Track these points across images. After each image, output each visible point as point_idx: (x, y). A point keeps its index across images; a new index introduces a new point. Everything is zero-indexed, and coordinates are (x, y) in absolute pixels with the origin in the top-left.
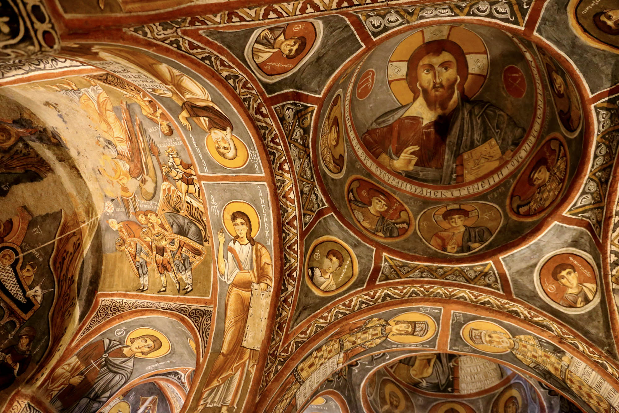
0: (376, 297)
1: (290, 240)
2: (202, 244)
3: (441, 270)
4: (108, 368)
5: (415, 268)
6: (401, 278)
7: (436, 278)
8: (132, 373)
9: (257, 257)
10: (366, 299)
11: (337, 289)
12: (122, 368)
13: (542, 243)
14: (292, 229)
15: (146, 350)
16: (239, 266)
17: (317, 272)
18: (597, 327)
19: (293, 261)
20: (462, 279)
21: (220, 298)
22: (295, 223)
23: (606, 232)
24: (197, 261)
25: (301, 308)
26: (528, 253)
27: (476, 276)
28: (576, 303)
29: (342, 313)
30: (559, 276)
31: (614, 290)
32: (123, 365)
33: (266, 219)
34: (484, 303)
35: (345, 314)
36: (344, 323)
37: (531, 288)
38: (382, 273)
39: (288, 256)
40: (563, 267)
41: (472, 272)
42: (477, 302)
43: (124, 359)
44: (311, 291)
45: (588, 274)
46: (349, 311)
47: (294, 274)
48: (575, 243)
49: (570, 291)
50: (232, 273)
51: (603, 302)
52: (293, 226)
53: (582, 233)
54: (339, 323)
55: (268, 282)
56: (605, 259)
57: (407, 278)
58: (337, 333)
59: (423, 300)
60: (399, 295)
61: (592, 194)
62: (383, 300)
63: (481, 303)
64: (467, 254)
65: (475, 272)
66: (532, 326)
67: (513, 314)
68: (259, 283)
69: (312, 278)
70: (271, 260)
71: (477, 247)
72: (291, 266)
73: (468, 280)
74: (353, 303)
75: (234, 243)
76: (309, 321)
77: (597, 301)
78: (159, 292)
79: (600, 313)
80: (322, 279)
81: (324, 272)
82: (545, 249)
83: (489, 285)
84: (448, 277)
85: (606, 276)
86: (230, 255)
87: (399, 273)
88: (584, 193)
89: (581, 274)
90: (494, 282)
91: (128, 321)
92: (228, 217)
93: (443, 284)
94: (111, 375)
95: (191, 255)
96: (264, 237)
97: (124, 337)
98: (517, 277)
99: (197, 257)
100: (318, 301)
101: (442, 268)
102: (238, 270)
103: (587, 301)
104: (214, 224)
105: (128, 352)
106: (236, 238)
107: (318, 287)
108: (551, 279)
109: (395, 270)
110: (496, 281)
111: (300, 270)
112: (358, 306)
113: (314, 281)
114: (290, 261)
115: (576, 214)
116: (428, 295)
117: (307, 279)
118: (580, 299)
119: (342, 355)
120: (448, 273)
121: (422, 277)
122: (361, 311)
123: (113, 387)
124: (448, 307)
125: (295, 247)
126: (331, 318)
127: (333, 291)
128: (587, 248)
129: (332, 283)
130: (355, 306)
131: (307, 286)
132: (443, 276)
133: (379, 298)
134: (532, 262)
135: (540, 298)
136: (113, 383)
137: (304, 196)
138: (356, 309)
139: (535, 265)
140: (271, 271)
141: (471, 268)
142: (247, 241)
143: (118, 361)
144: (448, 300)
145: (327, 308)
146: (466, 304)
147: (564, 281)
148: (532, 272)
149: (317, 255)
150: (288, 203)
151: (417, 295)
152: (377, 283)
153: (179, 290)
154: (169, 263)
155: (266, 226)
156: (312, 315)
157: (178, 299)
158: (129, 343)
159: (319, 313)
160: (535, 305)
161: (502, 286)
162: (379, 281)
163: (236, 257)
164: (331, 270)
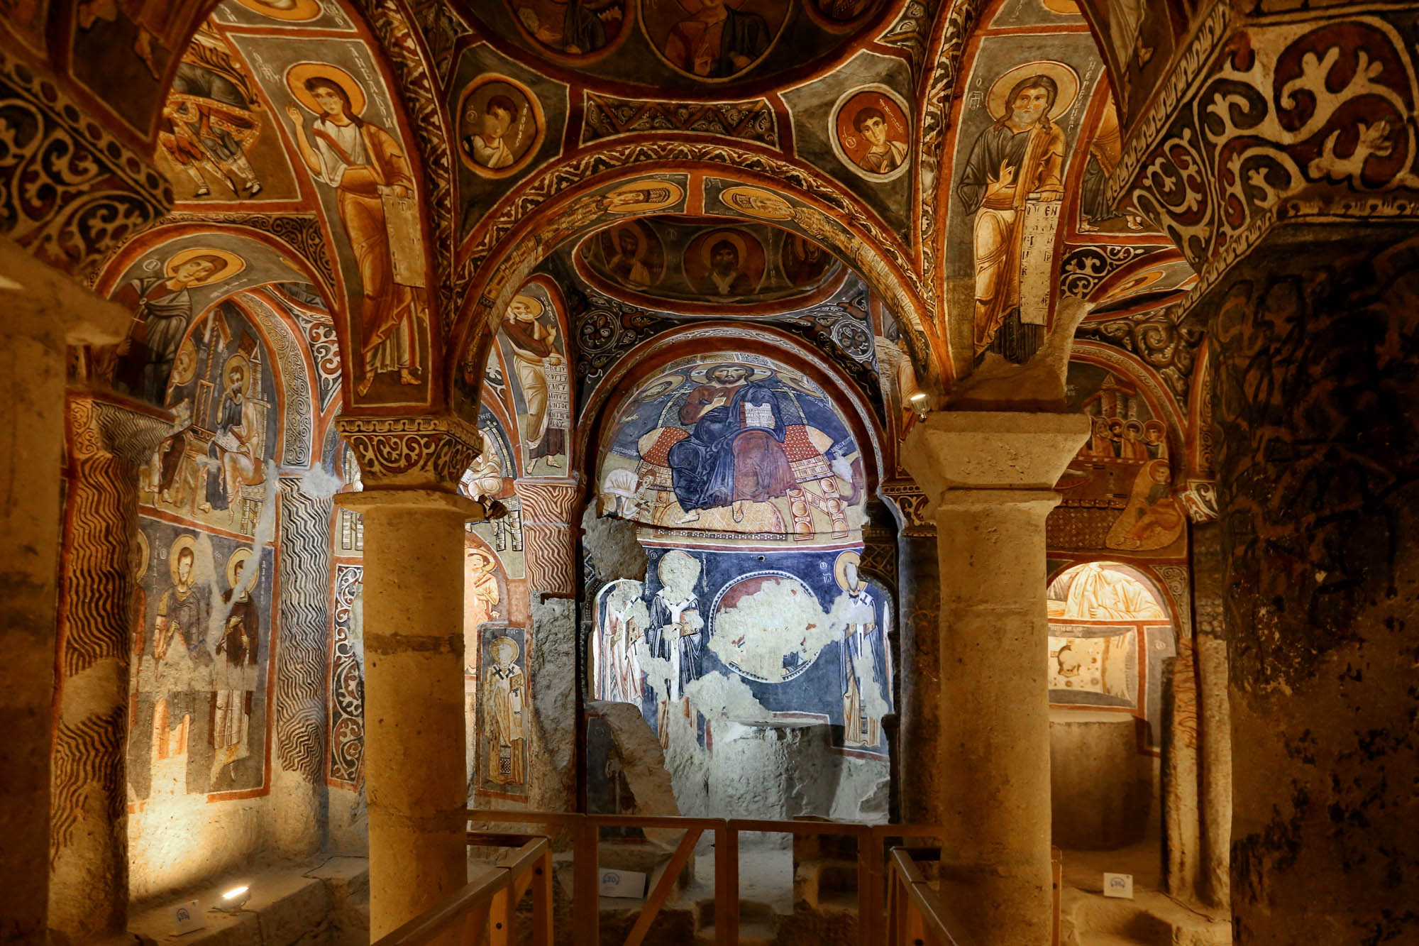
0: (582, 167)
1: (422, 108)
2: (248, 109)
3: (684, 111)
4: (156, 316)
5: (641, 109)
6: (618, 132)
7: (677, 128)
8: (191, 309)
9: (374, 145)
10: (567, 172)
11: (516, 162)
12: (175, 308)
13: (843, 76)
14: (422, 92)
15: (204, 274)
16: (343, 156)
17: (478, 142)
18: (899, 204)
19: (436, 140)
20: (719, 127)
21: (328, 210)
22: (426, 83)
23: (924, 88)
24: (249, 138)
25: (465, 205)
26: (821, 87)
27: (741, 120)
28: (879, 167)
29: (532, 202)
30: (862, 125)
31: (923, 162)
32: (175, 303)
33: (374, 89)
34: (751, 165)
35: (537, 203)
36: (539, 217)
37: (823, 137)
38: (587, 124)
39: (425, 134)
40: (869, 112)
41: (734, 112)
42: (740, 163)
43: (172, 296)
44: (474, 174)
45: (901, 130)
46: (542, 195)
47: (444, 161)
48: (890, 79)
49: (874, 149)
50: (334, 169)
51: (909, 171)
52: (423, 87)
53: (901, 65)
54: (530, 219)
55: (406, 183)
56: (919, 120)
57: (629, 130)
58: (531, 232)
59: (657, 165)
60: (618, 159)
61: (917, 20)
62: (594, 172)
63: (747, 166)
64: (725, 80)
65: (740, 112)
66: (816, 200)
67: (792, 183)
68: (388, 184)
69: (471, 154)
70: (401, 149)
71: (745, 65)
72: (434, 149)
73: (729, 129)
74: (547, 182)
75: (323, 123)
76: (484, 225)
77: (904, 168)
78: (197, 196)
79: (906, 184)
80: (488, 151)
81: (488, 139)
82: (847, 83)
83: (759, 137)
84: (695, 126)
85: (917, 141)
86: (320, 141)
87: (614, 120)
88: (905, 17)
89: (891, 127)
90: (767, 130)
91: (158, 246)
92: (299, 84)
93: (687, 139)
94: (163, 323)
95: (232, 129)
96: (378, 114)
97: (161, 269)
98: (804, 120)
99: (247, 132)
100: (488, 188)
101: (686, 106)
102: (344, 166)
103: (893, 166)
104: (273, 95)
105: (175, 285)
106: (325, 116)
107: (483, 165)
108: (852, 129)
109: (607, 116)
110: (772, 129)
111: (452, 153)
112: (555, 186)
113: (477, 157)
114: (430, 141)
115: (894, 42)
116: (666, 157)
117: (464, 158)
118: (885, 163)
119: (540, 249)
120: (695, 118)
121: (653, 128)
122: (562, 195)
123: (173, 336)
124: (696, 172)
125: (435, 119)
126: (517, 213)
127: (510, 167)
128: (904, 91)
129: (506, 152)
130: (550, 186)
131: (468, 170)
132: (687, 124)
133: (586, 168)
134: (829, 98)
135: (834, 156)
136: (171, 331)
137: (431, 35)
138: (553, 192)
139: (832, 103)
140: (405, 166)
141: (734, 106)
142: (346, 121)
143: (165, 301)
144: (697, 162)
145: (508, 199)
146: (724, 169)
147: (868, 134)
148: (827, 114)
149: (472, 113)
150: (405, 53)
151: (648, 157)
152: (581, 146)
153: (236, 192)
154: (191, 144)
155: (378, 100)
156: (486, 215)
157: (241, 207)
158: (171, 274)
159: (497, 210)
160: (824, 169)
161: (780, 137)
162: (584, 142)
163: (332, 145)
164: (499, 132)
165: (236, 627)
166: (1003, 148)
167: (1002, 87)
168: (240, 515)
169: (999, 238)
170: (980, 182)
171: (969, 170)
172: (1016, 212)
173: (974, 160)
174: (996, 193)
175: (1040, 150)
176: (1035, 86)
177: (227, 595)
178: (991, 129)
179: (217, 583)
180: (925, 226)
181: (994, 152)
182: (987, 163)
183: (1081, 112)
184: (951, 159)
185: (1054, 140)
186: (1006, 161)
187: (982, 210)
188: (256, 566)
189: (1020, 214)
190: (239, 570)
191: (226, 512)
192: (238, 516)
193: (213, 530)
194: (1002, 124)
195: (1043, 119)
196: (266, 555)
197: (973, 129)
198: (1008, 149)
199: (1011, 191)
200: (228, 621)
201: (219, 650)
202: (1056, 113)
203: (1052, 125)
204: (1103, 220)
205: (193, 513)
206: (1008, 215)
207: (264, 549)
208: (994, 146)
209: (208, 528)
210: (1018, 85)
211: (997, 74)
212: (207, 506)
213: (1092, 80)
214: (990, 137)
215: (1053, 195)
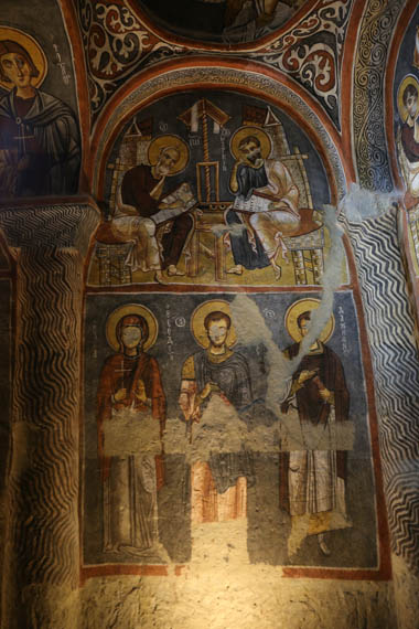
165: (308, 382)
168: (292, 268)
177: (292, 350)
179: (274, 339)
188: (329, 314)
190: (304, 322)
191: (269, 269)
192: (288, 269)
193: (252, 289)
196: (341, 299)
200: (295, 376)
201: (285, 407)
205: (218, 278)
207: (336, 295)
209: (246, 289)
212: (239, 268)
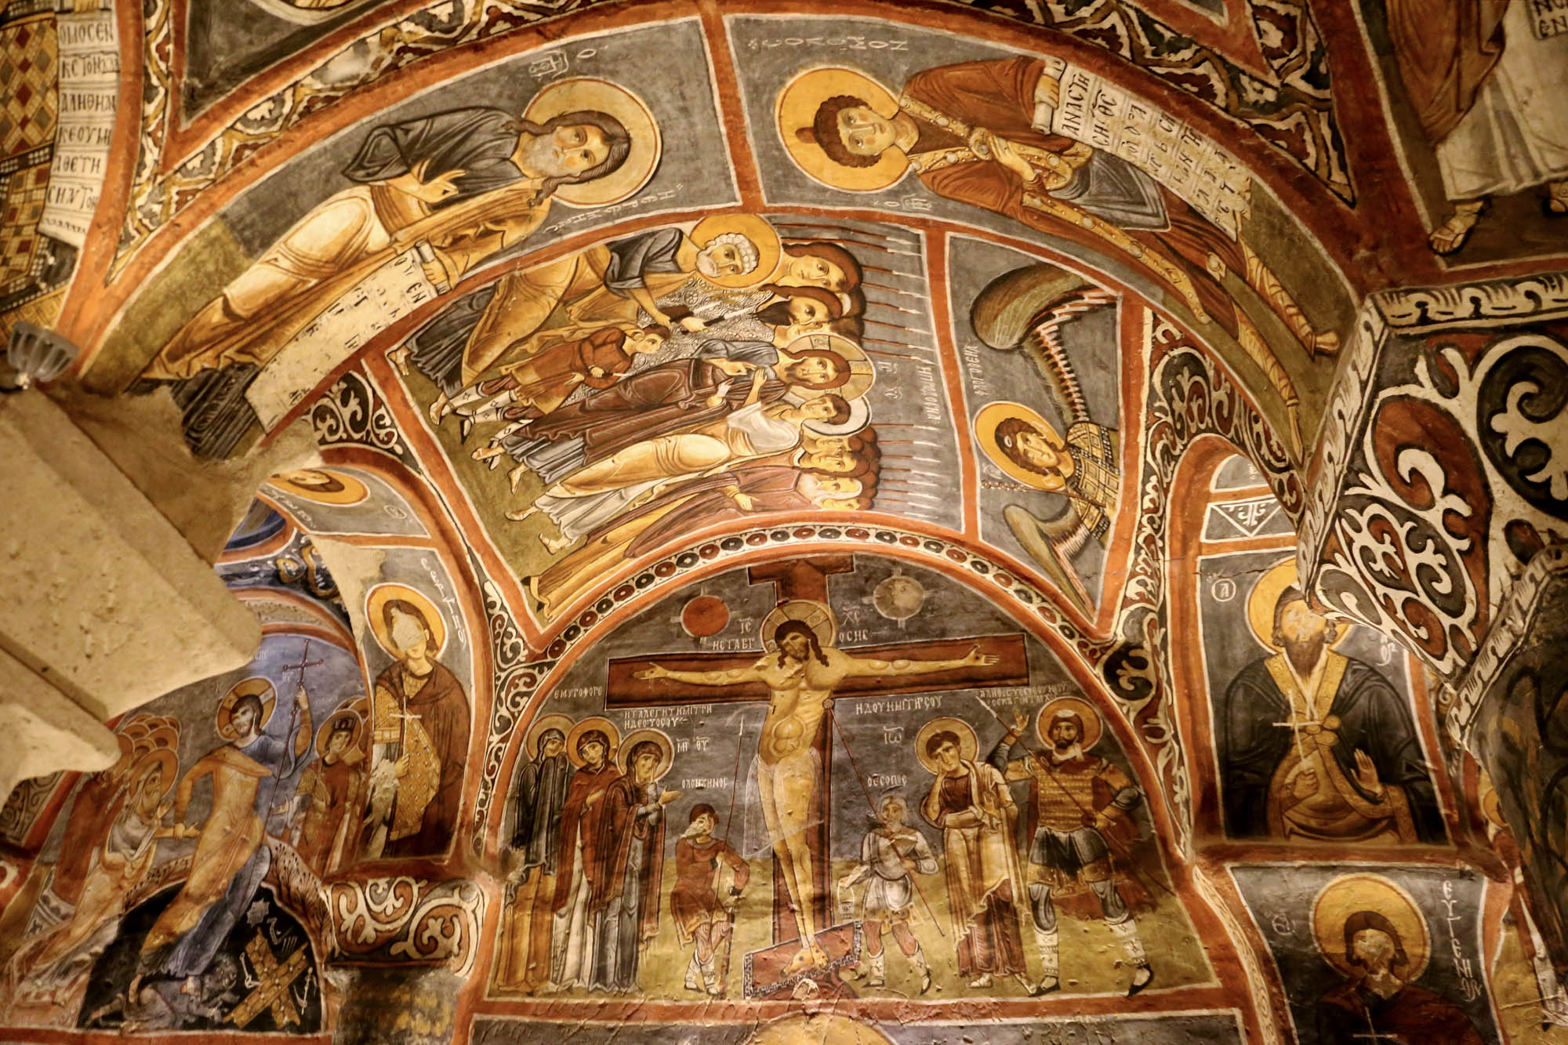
18: (233, 44)
31: (363, 41)
51: (315, 29)
77: (304, 18)
166: (481, 156)
167: (590, 94)
169: (335, 250)
170: (407, 158)
171: (420, 125)
172: (389, 246)
173: (440, 123)
174: (402, 194)
175: (499, 211)
176: (608, 139)
178: (507, 118)
180: (255, 115)
181: (468, 145)
182: (444, 148)
183: (582, 226)
184: (425, 84)
185: (522, 218)
186: (459, 173)
187: (363, 191)
189: (390, 253)
194: (523, 129)
195: (551, 183)
197: (494, 90)
198: (482, 164)
199: (416, 212)
202: (569, 195)
203: (547, 202)
204: (420, 370)
206: (377, 236)
208: (477, 139)
210: (602, 115)
211: (613, 74)
213: (643, 208)
214: (491, 125)
215: (439, 277)
